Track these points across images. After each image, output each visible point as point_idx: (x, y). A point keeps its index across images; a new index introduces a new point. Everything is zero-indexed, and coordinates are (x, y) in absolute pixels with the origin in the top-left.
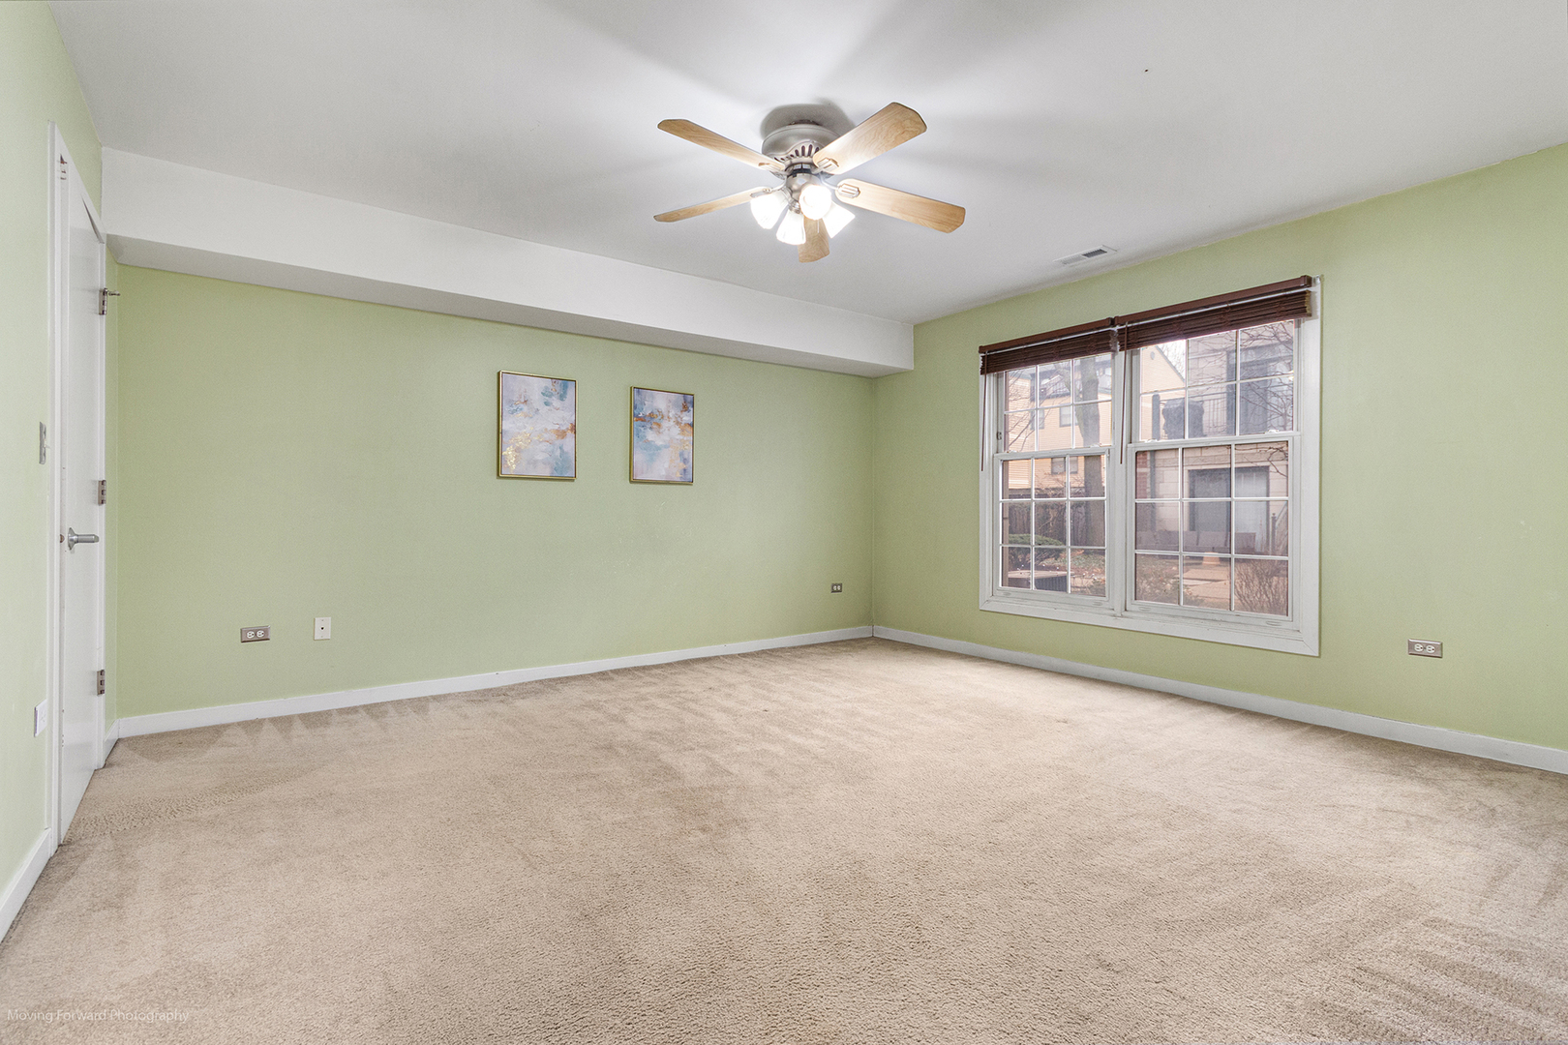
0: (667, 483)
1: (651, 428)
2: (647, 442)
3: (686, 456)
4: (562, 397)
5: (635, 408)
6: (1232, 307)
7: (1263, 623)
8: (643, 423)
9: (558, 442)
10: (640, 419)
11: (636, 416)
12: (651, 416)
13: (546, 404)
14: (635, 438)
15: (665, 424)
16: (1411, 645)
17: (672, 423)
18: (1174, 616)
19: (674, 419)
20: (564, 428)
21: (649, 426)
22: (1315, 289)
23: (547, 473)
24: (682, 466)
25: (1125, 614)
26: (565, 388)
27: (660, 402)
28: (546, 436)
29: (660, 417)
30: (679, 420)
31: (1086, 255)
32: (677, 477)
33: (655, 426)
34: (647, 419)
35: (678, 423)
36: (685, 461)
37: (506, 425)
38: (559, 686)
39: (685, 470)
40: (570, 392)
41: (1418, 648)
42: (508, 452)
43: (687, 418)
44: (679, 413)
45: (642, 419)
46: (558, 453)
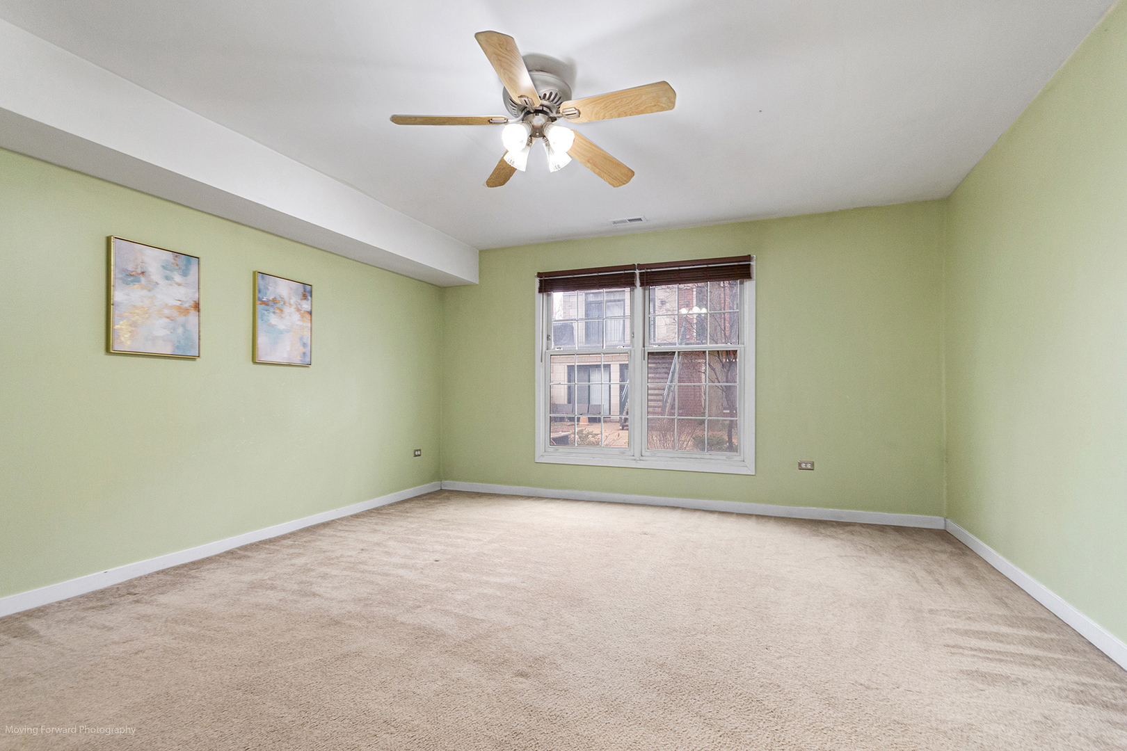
0: (289, 365)
1: (274, 313)
2: (271, 325)
3: (305, 341)
4: (185, 274)
5: (259, 292)
6: (710, 267)
7: (724, 458)
8: (266, 307)
9: (181, 319)
10: (260, 302)
11: (260, 299)
12: (274, 301)
13: (167, 278)
14: (259, 322)
15: (287, 310)
16: (800, 464)
17: (293, 309)
18: (673, 458)
19: (294, 306)
20: (187, 305)
21: (272, 310)
22: (753, 263)
23: (168, 350)
24: (302, 349)
25: (641, 458)
26: (189, 263)
27: (282, 289)
28: (167, 312)
29: (282, 303)
30: (299, 307)
31: (629, 220)
32: (297, 360)
33: (278, 311)
34: (271, 303)
35: (298, 310)
36: (304, 345)
37: (117, 296)
38: (193, 573)
39: (304, 353)
40: (194, 268)
41: (803, 466)
42: (119, 325)
43: (306, 306)
44: (299, 301)
45: (266, 303)
46: (180, 330)
